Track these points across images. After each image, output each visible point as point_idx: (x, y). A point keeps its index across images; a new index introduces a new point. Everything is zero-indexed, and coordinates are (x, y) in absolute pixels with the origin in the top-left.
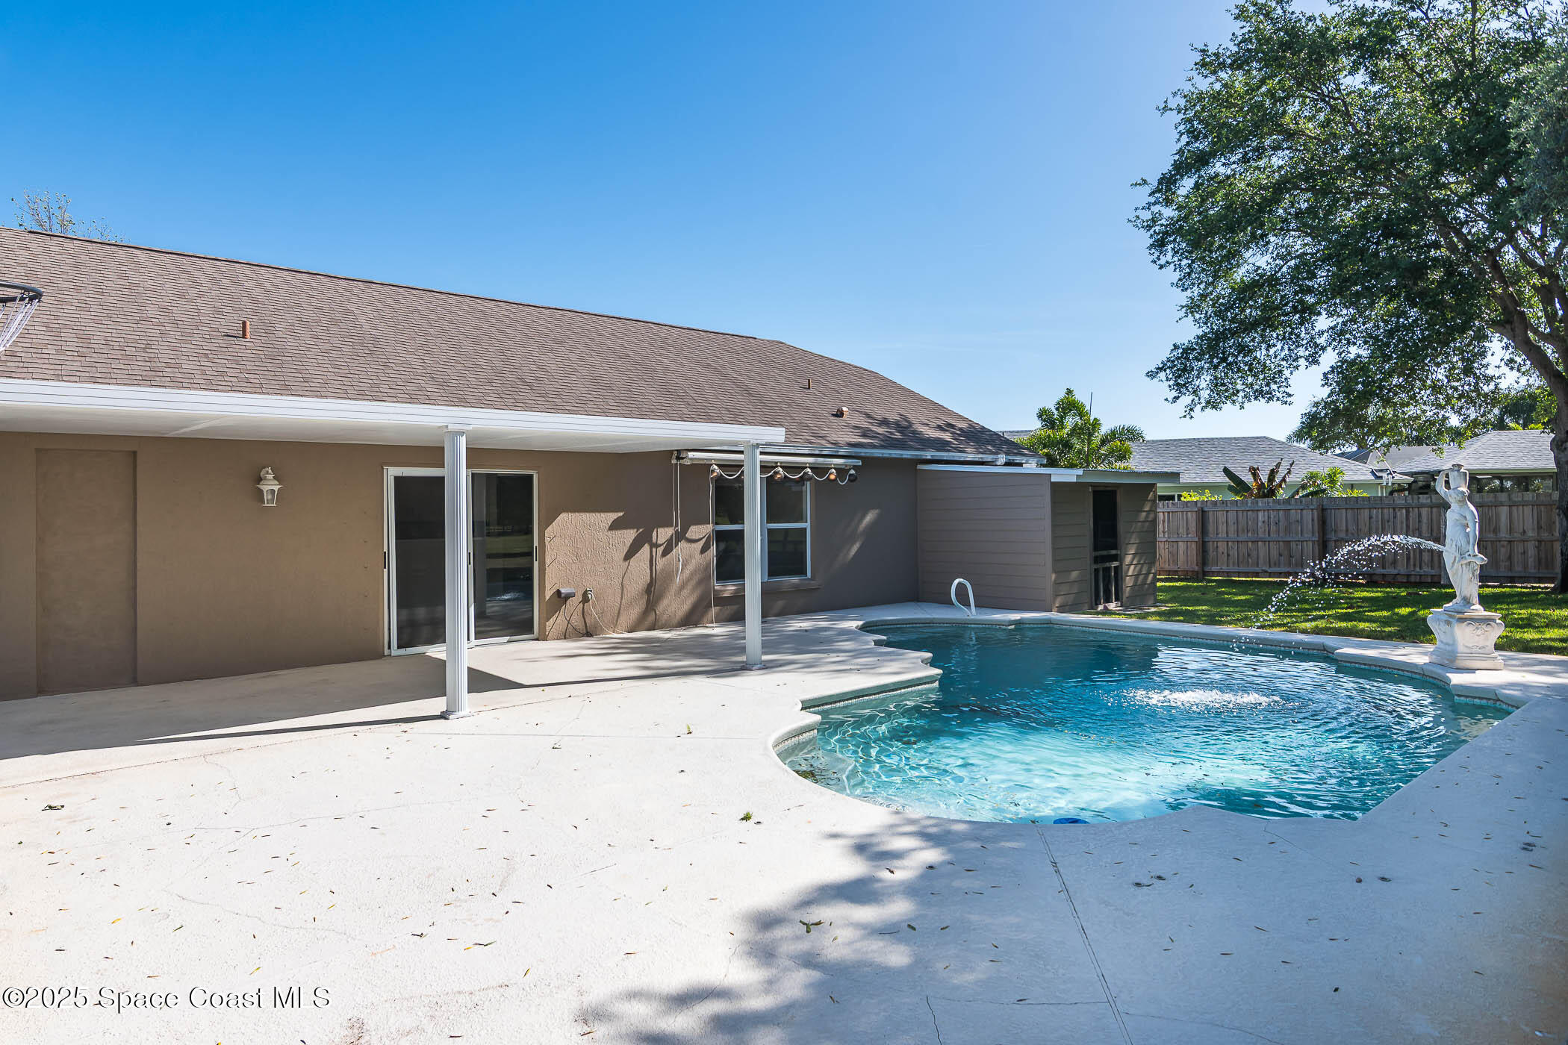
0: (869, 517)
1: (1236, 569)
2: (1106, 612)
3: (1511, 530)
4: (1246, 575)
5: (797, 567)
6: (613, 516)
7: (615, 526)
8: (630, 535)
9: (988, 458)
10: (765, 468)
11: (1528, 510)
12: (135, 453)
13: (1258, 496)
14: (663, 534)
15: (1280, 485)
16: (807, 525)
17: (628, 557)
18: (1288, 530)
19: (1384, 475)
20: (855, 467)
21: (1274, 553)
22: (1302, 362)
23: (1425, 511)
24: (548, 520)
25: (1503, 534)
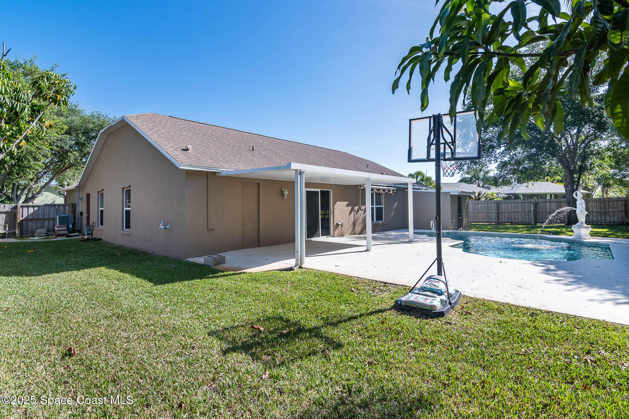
0: (396, 204)
1: (473, 221)
2: (461, 230)
3: (550, 209)
4: (476, 222)
5: (381, 219)
6: (347, 203)
7: (348, 205)
8: (350, 208)
9: (421, 188)
10: (372, 190)
11: (554, 204)
12: (259, 184)
13: (475, 200)
14: (356, 208)
15: (482, 197)
16: (383, 206)
17: (350, 214)
18: (488, 209)
19: (499, 194)
20: (396, 190)
21: (484, 216)
22: (493, 162)
23: (526, 204)
24: (334, 204)
25: (548, 210)
